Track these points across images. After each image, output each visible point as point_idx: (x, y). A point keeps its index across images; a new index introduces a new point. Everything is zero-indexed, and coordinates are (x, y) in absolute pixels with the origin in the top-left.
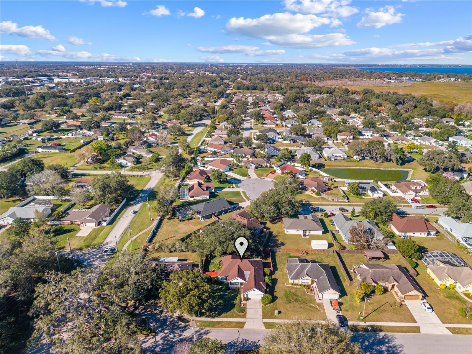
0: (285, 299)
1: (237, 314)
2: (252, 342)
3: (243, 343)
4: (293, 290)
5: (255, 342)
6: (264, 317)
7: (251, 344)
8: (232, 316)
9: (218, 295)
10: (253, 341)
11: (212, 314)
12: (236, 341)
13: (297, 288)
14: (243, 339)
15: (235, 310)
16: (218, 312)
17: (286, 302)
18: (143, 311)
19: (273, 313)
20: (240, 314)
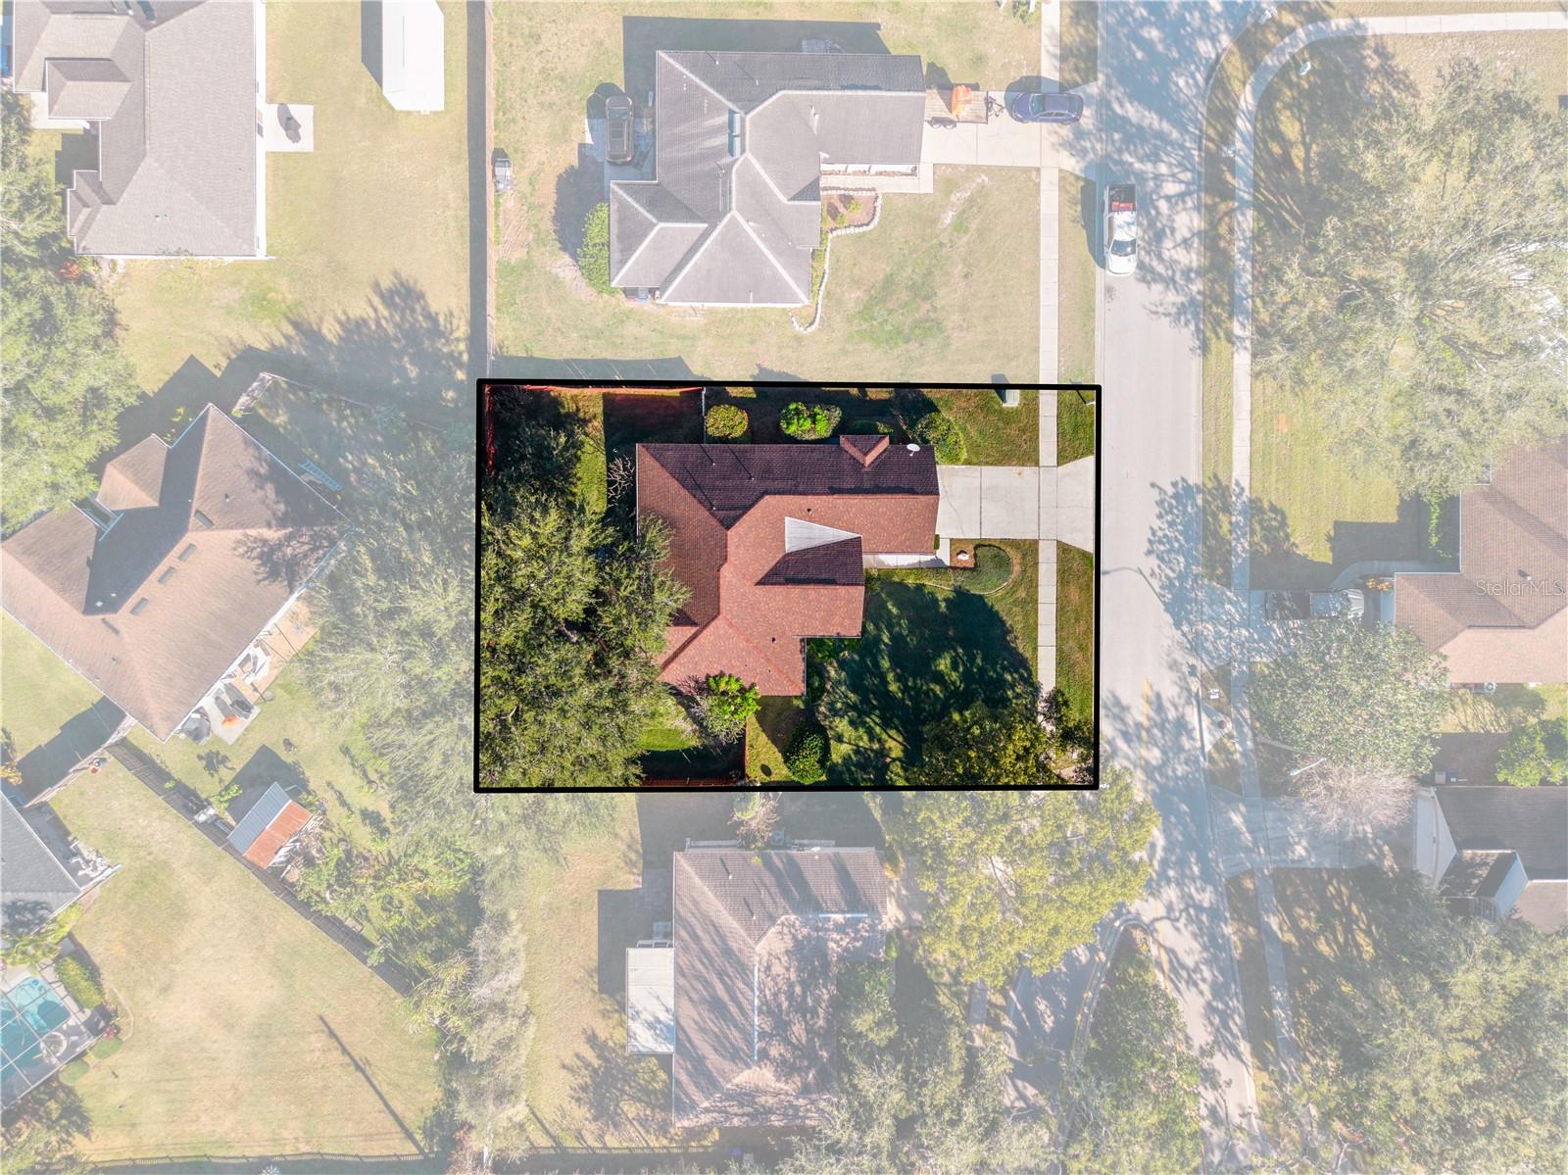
0: (913, 346)
1: (1016, 584)
2: (1160, 516)
3: (1169, 552)
4: (853, 297)
5: (1161, 503)
6: (1031, 458)
7: (1169, 518)
8: (1031, 603)
9: (899, 679)
10: (1157, 510)
11: (1018, 696)
12: (1156, 584)
13: (835, 270)
14: (1149, 552)
15: (994, 592)
16: (1004, 668)
17: (932, 345)
18: (1007, 1023)
19: (1008, 417)
20: (1017, 569)
